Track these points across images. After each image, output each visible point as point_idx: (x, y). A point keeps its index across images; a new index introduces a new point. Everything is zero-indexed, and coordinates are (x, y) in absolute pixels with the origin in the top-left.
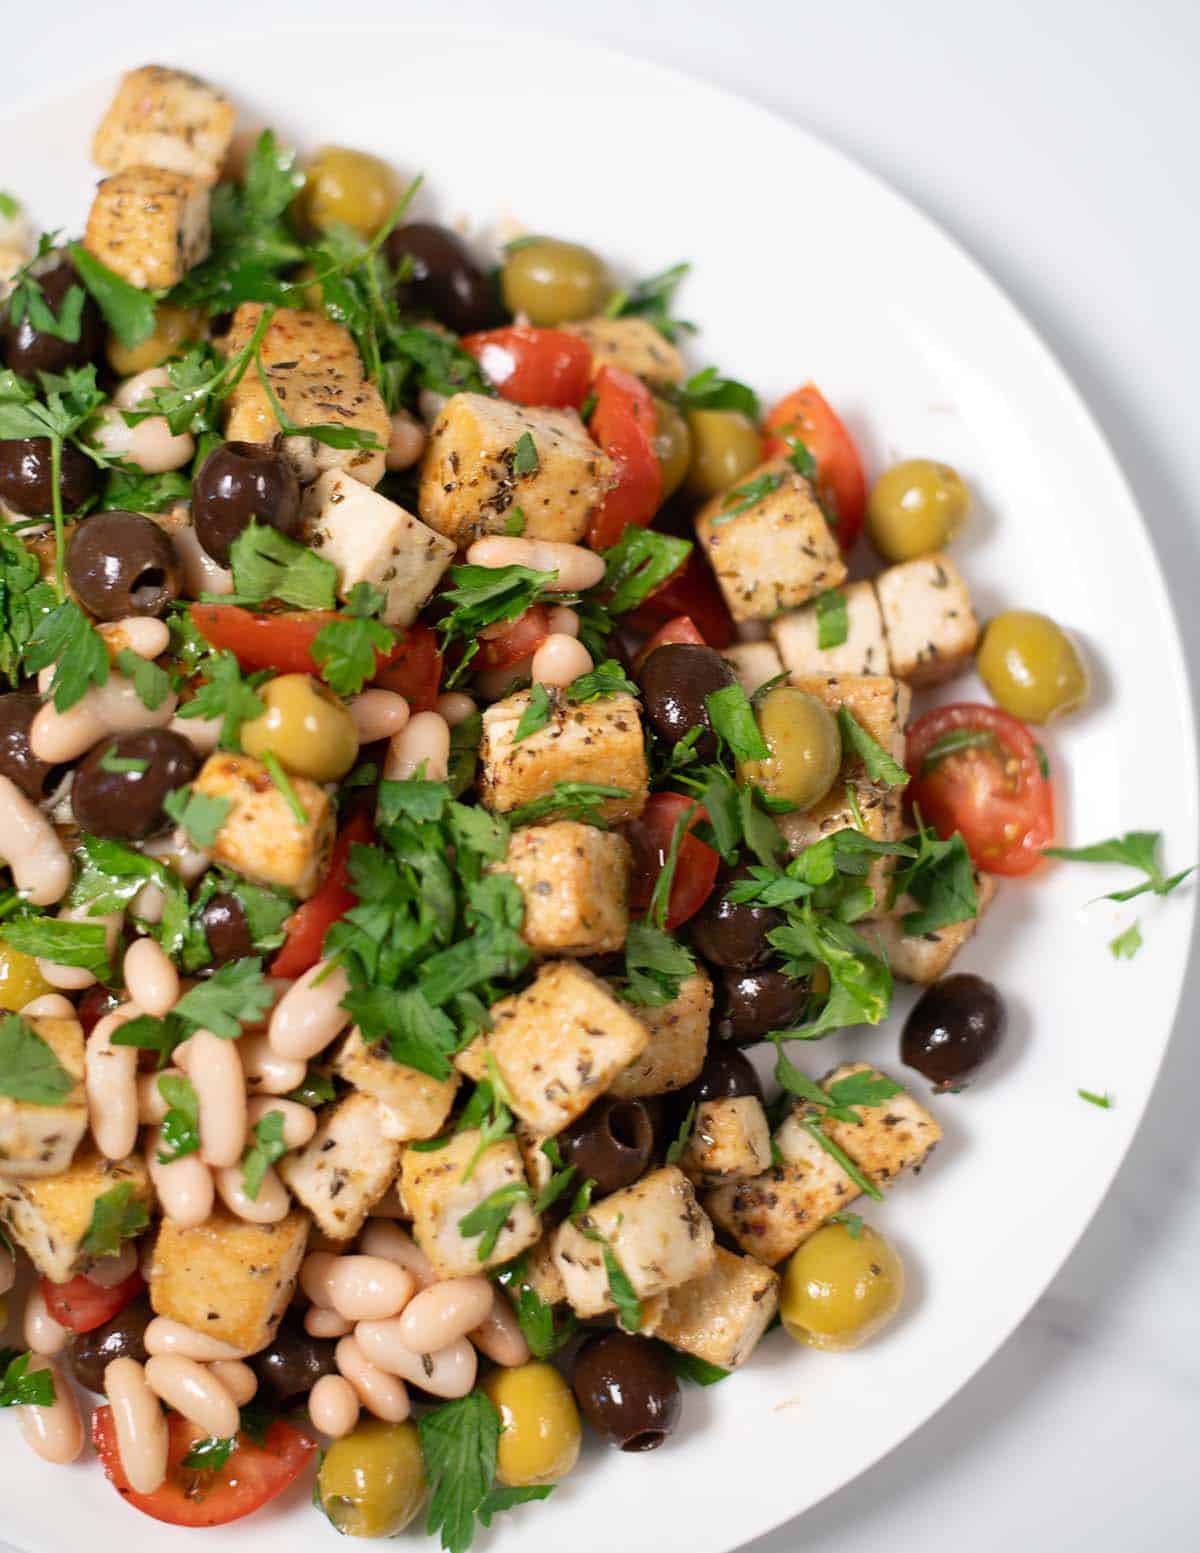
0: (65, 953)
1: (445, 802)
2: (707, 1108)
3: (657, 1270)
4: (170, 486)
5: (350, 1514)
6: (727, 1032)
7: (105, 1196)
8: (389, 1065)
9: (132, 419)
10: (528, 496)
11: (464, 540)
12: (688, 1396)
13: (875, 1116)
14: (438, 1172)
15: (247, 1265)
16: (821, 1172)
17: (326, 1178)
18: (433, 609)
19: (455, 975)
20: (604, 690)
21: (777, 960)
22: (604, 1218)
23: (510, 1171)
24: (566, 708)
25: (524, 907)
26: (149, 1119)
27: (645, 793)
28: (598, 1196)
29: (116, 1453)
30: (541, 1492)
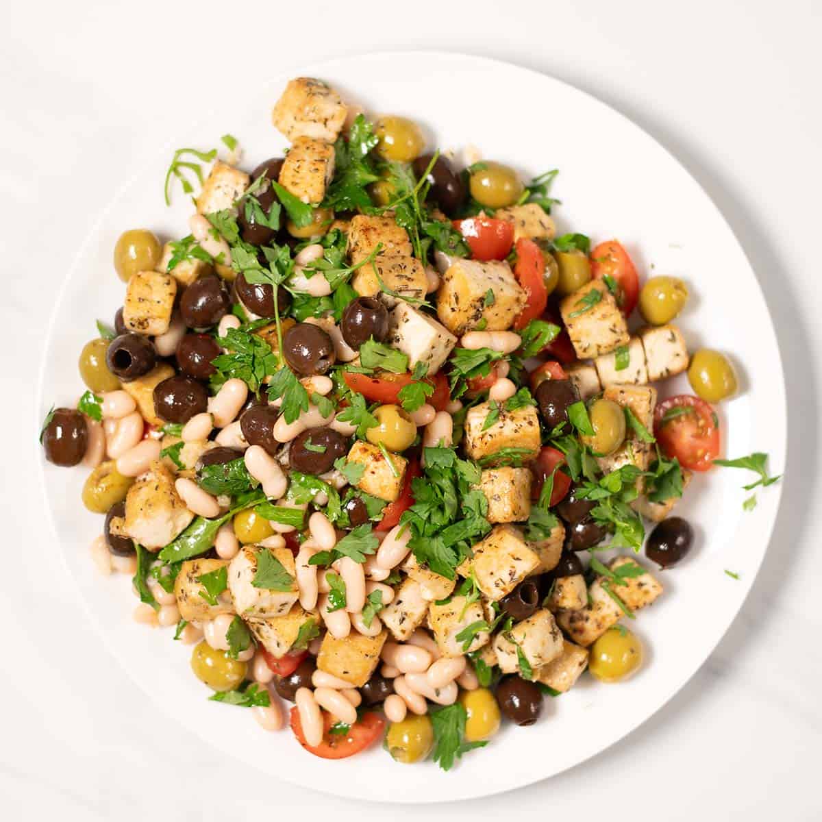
0: (283, 519)
1: (454, 460)
2: (560, 581)
3: (540, 657)
4: (325, 304)
5: (401, 753)
6: (570, 547)
7: (304, 625)
8: (428, 572)
9: (309, 274)
10: (489, 313)
11: (460, 335)
12: (547, 700)
13: (633, 582)
14: (447, 615)
15: (364, 654)
16: (609, 606)
17: (398, 616)
18: (447, 368)
19: (457, 534)
20: (522, 404)
21: (593, 520)
22: (518, 634)
23: (479, 616)
24: (505, 413)
25: (488, 506)
26: (321, 591)
27: (539, 450)
28: (515, 623)
29: (301, 729)
30: (483, 744)
